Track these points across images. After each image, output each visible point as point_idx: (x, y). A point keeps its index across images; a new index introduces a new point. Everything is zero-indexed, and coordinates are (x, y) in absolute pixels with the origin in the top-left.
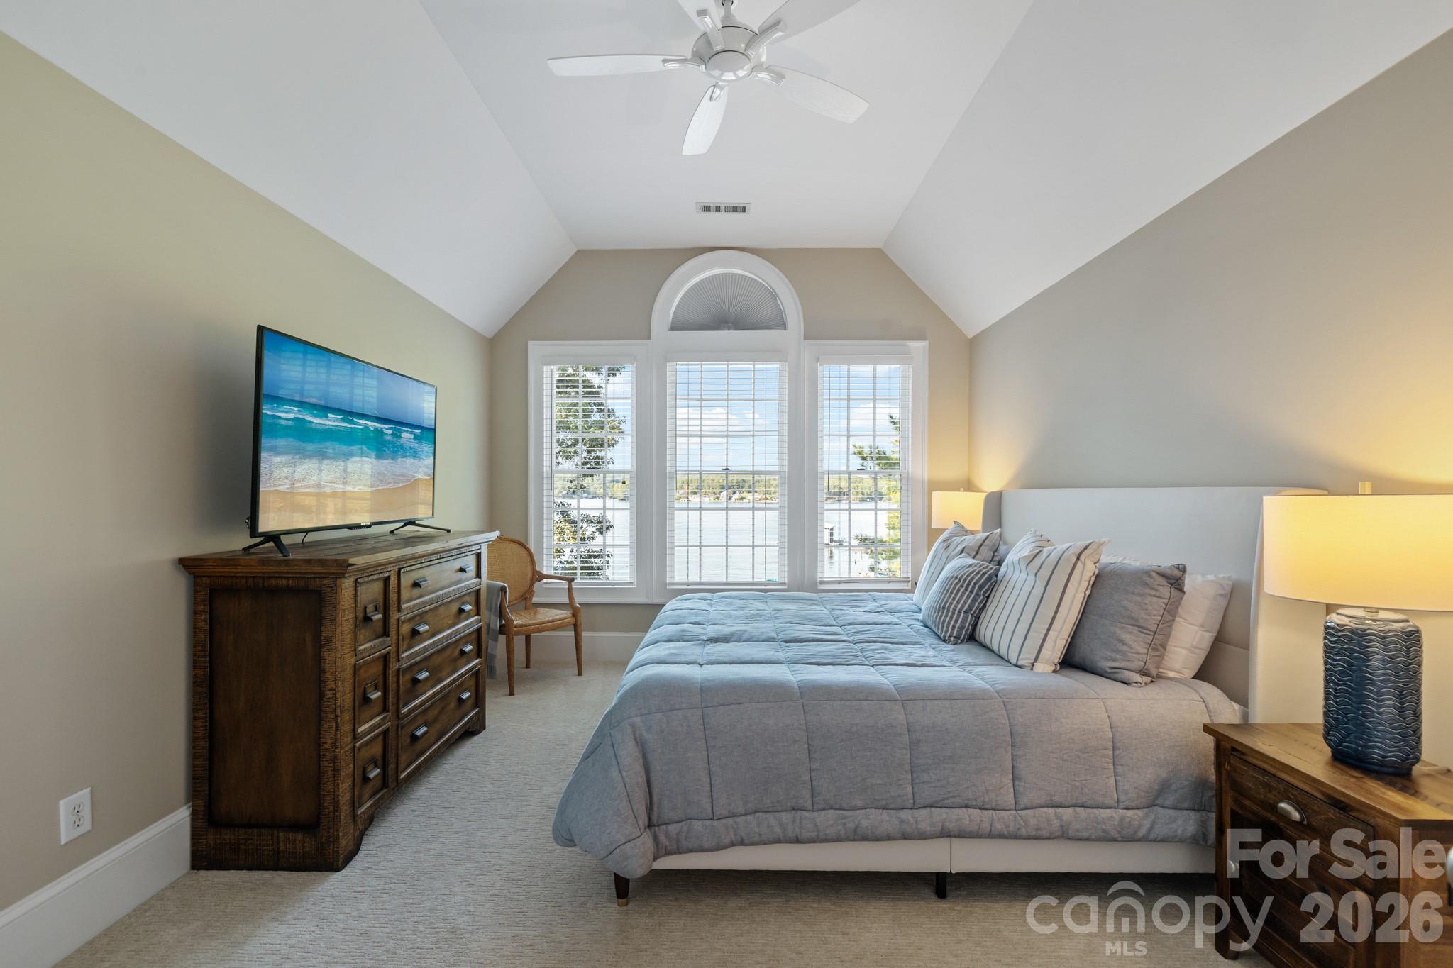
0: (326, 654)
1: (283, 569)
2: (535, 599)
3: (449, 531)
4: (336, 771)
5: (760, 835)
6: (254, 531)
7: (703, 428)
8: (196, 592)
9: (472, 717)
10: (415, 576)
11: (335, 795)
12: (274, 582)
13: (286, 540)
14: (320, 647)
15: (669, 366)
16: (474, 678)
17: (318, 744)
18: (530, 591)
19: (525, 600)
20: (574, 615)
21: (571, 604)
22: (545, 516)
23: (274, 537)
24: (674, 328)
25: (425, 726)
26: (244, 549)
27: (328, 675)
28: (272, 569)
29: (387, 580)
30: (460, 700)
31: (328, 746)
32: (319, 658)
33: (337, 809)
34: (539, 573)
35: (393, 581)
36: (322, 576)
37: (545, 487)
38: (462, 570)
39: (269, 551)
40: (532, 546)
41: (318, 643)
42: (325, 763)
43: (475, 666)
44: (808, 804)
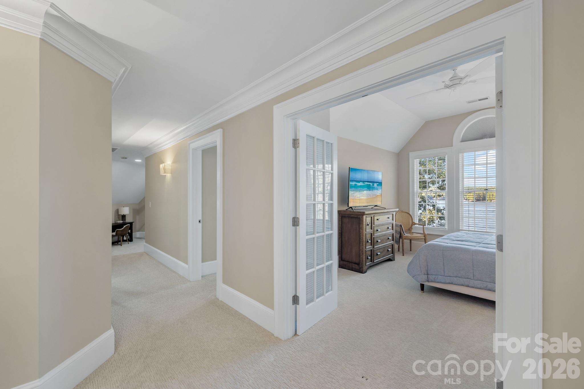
0: (361, 230)
1: (354, 213)
2: (413, 231)
3: (385, 208)
4: (363, 254)
5: (457, 282)
6: (348, 207)
7: (476, 175)
8: (339, 217)
9: (391, 256)
10: (378, 217)
11: (362, 258)
12: (352, 216)
13: (353, 208)
14: (360, 229)
15: (460, 155)
16: (392, 246)
17: (360, 248)
18: (411, 228)
19: (410, 230)
20: (424, 236)
21: (424, 233)
22: (415, 206)
23: (351, 208)
24: (462, 141)
25: (380, 253)
26: (346, 210)
27: (361, 235)
28: (352, 213)
29: (372, 217)
30: (388, 250)
31: (361, 248)
32: (359, 231)
33: (363, 261)
34: (414, 223)
35: (373, 218)
36: (360, 215)
37: (415, 197)
38: (388, 218)
39: (351, 210)
40: (411, 214)
41: (359, 228)
42: (361, 252)
43: (392, 243)
44: (472, 278)
